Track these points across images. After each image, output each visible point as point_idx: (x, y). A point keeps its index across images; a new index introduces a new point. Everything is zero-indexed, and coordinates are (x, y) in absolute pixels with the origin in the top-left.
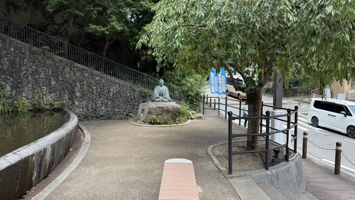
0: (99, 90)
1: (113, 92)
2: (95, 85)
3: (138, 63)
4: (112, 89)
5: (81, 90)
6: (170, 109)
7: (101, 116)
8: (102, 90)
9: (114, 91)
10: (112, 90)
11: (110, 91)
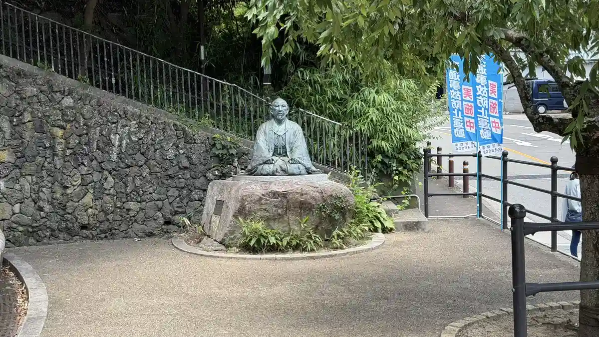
0: (74, 141)
1: (120, 145)
2: (60, 123)
3: (202, 48)
4: (118, 137)
5: (15, 143)
6: (312, 198)
7: (84, 227)
8: (84, 139)
9: (124, 142)
10: (115, 140)
11: (109, 143)
